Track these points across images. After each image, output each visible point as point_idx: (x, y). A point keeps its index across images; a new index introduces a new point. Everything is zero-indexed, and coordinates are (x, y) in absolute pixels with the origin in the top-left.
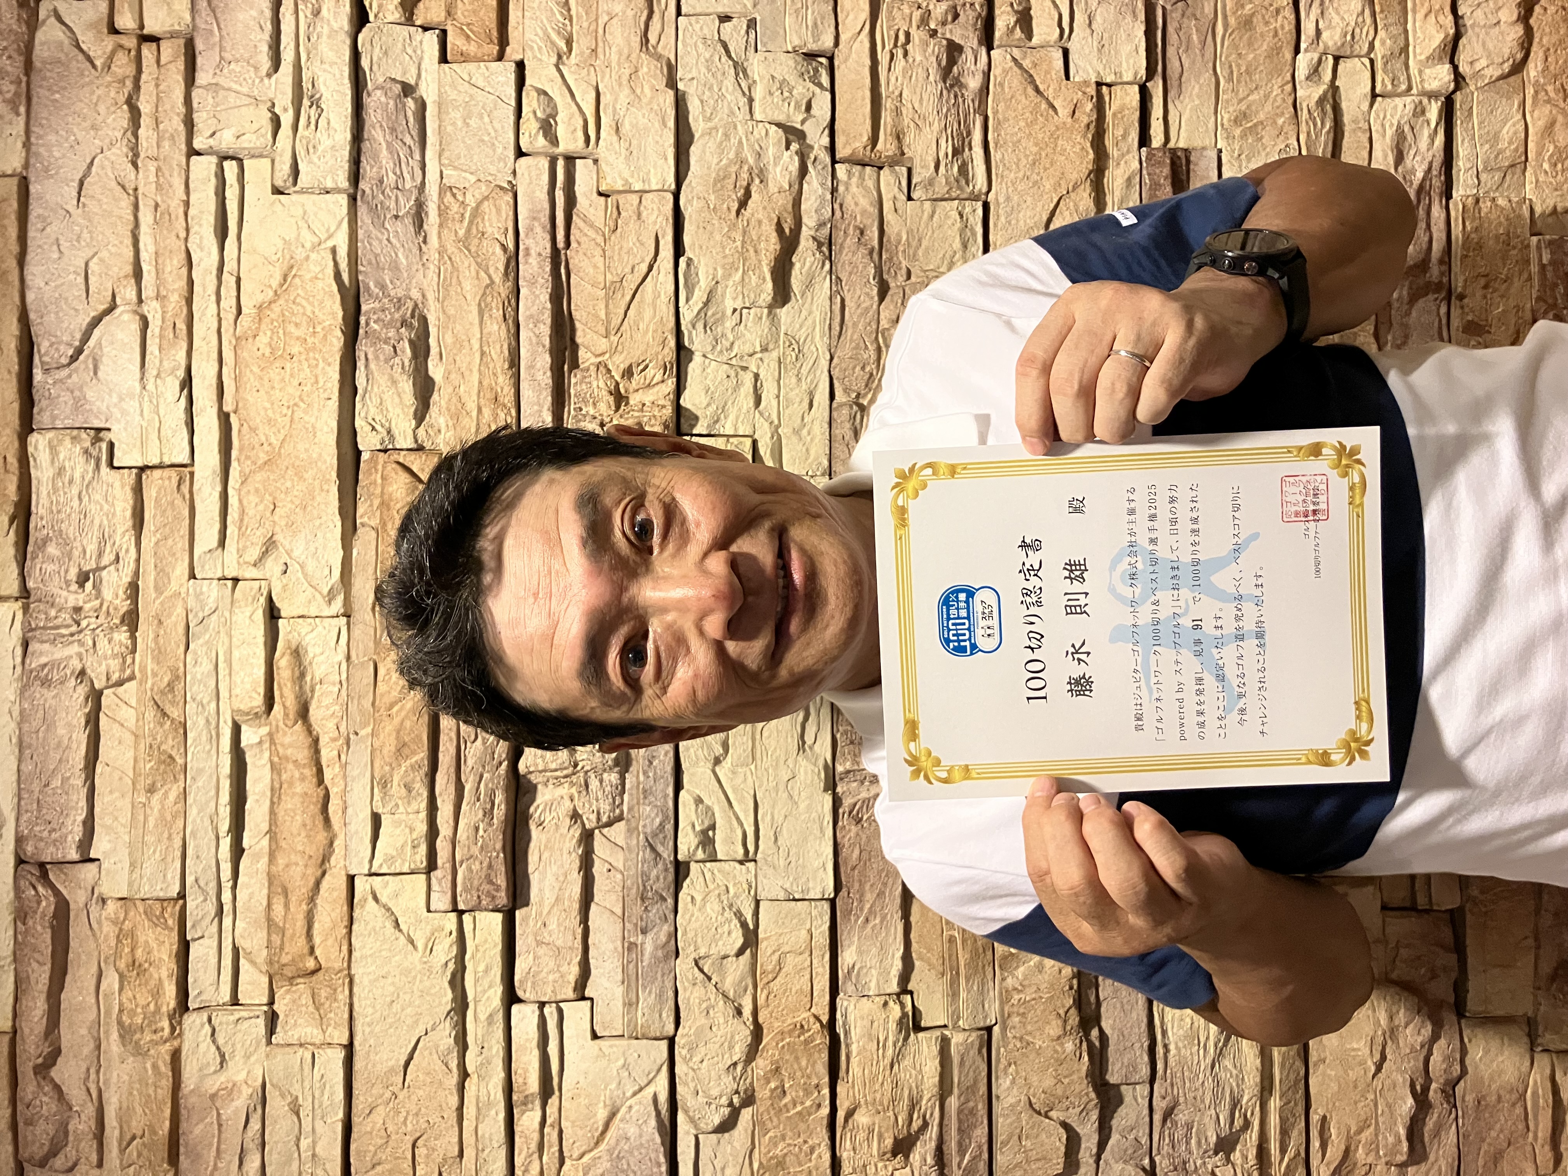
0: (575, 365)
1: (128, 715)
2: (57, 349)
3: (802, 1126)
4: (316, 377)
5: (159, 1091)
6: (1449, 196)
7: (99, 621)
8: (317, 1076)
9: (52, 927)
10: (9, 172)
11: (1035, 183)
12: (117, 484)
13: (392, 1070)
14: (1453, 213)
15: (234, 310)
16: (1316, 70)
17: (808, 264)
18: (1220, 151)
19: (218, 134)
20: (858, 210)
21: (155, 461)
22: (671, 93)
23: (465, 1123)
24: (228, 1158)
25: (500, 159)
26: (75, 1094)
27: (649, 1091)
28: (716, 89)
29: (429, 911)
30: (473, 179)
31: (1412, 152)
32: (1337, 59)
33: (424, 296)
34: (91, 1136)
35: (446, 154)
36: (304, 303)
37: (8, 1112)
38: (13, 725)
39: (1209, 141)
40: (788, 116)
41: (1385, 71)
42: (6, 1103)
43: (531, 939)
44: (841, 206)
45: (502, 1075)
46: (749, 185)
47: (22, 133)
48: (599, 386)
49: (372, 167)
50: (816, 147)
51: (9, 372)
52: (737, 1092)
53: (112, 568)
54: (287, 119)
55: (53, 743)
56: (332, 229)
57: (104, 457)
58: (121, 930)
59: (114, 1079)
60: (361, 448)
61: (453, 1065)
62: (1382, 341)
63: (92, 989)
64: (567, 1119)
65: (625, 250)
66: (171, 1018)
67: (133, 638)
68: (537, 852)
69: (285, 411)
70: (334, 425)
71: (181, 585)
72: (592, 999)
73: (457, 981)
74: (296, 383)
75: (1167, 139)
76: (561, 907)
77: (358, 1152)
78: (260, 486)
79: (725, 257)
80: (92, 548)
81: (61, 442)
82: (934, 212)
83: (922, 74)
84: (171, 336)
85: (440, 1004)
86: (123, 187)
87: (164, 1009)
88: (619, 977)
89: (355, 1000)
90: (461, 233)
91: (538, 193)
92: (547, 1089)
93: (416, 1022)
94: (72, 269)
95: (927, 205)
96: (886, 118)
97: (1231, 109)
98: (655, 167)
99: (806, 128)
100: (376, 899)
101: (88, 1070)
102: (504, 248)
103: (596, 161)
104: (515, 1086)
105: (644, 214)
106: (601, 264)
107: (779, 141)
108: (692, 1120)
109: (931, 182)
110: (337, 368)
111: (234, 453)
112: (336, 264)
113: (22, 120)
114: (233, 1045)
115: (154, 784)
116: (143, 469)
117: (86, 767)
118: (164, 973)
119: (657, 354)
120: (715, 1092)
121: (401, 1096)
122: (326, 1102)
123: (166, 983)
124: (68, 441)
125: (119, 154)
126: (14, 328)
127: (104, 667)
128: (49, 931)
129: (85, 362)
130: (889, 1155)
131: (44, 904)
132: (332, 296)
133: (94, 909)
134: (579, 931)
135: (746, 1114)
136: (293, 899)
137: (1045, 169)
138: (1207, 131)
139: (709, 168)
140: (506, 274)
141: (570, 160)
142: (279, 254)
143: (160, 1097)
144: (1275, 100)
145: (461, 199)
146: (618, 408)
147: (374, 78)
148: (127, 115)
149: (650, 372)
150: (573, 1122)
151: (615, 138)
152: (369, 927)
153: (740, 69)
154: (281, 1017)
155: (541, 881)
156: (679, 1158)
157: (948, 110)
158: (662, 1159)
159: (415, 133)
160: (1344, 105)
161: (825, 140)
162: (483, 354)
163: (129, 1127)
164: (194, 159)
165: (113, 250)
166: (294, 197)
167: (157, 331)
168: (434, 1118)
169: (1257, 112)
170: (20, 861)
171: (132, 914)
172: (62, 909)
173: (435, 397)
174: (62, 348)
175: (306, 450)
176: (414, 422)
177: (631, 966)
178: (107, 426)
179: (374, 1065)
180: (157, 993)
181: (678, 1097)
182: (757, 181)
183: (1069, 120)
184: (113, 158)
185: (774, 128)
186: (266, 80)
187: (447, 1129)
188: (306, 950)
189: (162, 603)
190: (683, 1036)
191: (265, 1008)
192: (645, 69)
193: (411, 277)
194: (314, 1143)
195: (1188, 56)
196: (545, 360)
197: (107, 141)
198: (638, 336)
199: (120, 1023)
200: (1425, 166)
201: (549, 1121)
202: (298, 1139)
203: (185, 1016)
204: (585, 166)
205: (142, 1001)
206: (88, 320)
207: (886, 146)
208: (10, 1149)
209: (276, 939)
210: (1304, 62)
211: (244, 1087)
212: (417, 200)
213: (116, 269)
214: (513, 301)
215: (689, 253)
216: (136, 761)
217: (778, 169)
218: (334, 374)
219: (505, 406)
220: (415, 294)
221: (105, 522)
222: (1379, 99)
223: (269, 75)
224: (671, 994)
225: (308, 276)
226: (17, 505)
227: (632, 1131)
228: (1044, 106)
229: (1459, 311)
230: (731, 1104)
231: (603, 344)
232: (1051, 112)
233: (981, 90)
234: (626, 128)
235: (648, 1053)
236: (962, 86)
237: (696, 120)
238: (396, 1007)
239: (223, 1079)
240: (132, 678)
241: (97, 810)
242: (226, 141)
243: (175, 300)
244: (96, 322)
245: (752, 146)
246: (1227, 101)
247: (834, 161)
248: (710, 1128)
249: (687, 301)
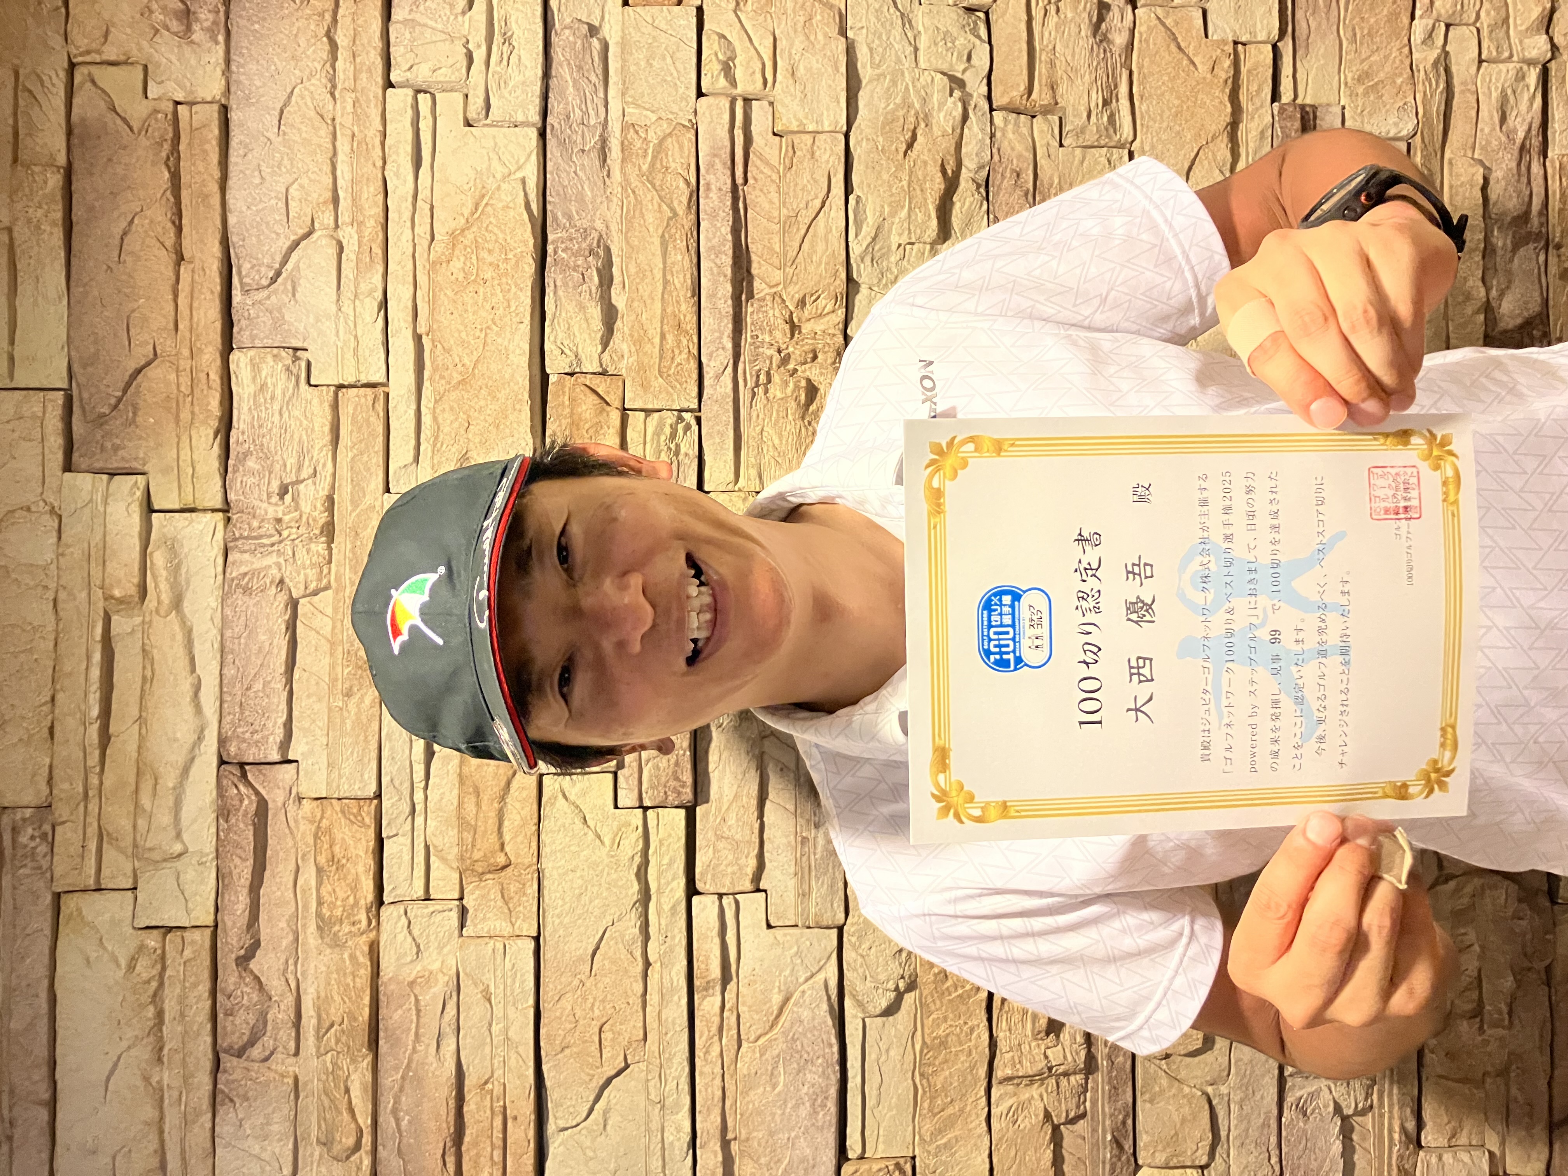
0: (750, 296)
1: (325, 625)
2: (258, 271)
3: (963, 1008)
4: (508, 301)
5: (358, 980)
6: (1545, 156)
7: (300, 531)
8: (508, 965)
9: (254, 824)
10: (209, 99)
11: (1178, 133)
12: (315, 401)
13: (580, 959)
14: (1550, 171)
15: (429, 238)
16: (1430, 35)
17: (967, 204)
18: (1344, 108)
19: (415, 68)
20: (1014, 154)
21: (351, 380)
22: (844, 40)
23: (648, 1009)
24: (427, 1041)
25: (682, 99)
26: (275, 985)
27: (820, 977)
28: (884, 38)
29: (616, 807)
30: (654, 117)
31: (1514, 114)
32: (1448, 26)
33: (607, 227)
34: (290, 1024)
35: (631, 92)
36: (496, 230)
37: (209, 1002)
38: (215, 631)
39: (1333, 99)
40: (951, 65)
41: (1490, 39)
42: (206, 994)
43: (710, 834)
44: (999, 150)
45: (685, 963)
46: (915, 128)
47: (221, 61)
48: (775, 315)
49: (559, 103)
50: (975, 95)
51: (212, 292)
52: (903, 977)
53: (310, 481)
54: (479, 55)
55: (255, 648)
56: (522, 161)
57: (303, 375)
58: (319, 827)
59: (312, 971)
60: (548, 371)
61: (638, 953)
62: (1488, 284)
63: (290, 884)
64: (744, 1004)
65: (799, 187)
66: (368, 911)
67: (330, 549)
68: (717, 751)
69: (478, 334)
70: (527, 347)
71: (376, 499)
72: (765, 891)
73: (642, 874)
74: (488, 307)
75: (1296, 97)
76: (739, 804)
77: (548, 1036)
78: (456, 406)
79: (891, 196)
80: (291, 461)
81: (263, 360)
82: (1084, 158)
83: (1074, 29)
84: (368, 259)
85: (627, 895)
86: (322, 117)
87: (362, 902)
88: (792, 870)
89: (546, 892)
90: (645, 168)
91: (719, 131)
92: (726, 978)
93: (604, 913)
94: (273, 194)
95: (1078, 151)
96: (1041, 69)
97: (1354, 69)
98: (828, 110)
99: (967, 77)
100: (564, 796)
101: (287, 962)
102: (688, 183)
103: (771, 104)
104: (696, 972)
105: (817, 154)
106: (776, 201)
107: (944, 87)
108: (860, 1004)
109: (1083, 130)
110: (529, 293)
111: (427, 374)
112: (526, 195)
113: (220, 49)
114: (428, 936)
115: (351, 687)
116: (340, 387)
117: (286, 672)
118: (361, 869)
119: (829, 284)
120: (882, 977)
121: (588, 984)
122: (517, 991)
123: (363, 879)
124: (269, 359)
125: (318, 86)
126: (216, 249)
127: (302, 576)
128: (251, 828)
129: (284, 284)
130: (1043, 1034)
131: (246, 802)
132: (523, 225)
133: (292, 808)
134: (757, 825)
135: (909, 998)
136: (485, 798)
137: (1187, 121)
138: (1331, 89)
139: (877, 112)
140: (689, 207)
141: (747, 101)
142: (471, 184)
143: (358, 985)
144: (1394, 62)
145: (643, 135)
146: (792, 335)
147: (559, 20)
148: (327, 47)
149: (822, 302)
150: (750, 1007)
151: (791, 81)
152: (559, 823)
153: (906, 19)
154: (471, 911)
155: (721, 779)
156: (847, 1041)
157: (1098, 63)
158: (834, 1041)
159: (599, 71)
160: (1454, 69)
161: (984, 89)
162: (666, 283)
163: (328, 1014)
164: (390, 91)
165: (313, 176)
166: (486, 129)
167: (353, 257)
168: (620, 1004)
169: (1378, 72)
170: (222, 762)
171: (329, 812)
172: (263, 806)
173: (619, 323)
174: (263, 269)
175: (499, 371)
176: (600, 348)
177: (804, 859)
178: (305, 345)
179: (563, 955)
180: (355, 888)
181: (846, 983)
182: (923, 125)
183: (1209, 76)
184: (312, 88)
185: (939, 76)
186: (460, 18)
187: (632, 1014)
188: (497, 847)
189: (358, 515)
190: (853, 924)
191: (457, 903)
192: (819, 17)
193: (595, 209)
194: (506, 1030)
195: (1314, 19)
196: (728, 289)
197: (307, 72)
198: (812, 268)
199: (319, 915)
200: (1525, 127)
201: (727, 1006)
202: (490, 1025)
203: (383, 909)
204: (761, 107)
205: (341, 895)
206: (288, 243)
207: (1042, 96)
208: (209, 1040)
209: (468, 837)
210: (1420, 27)
211: (440, 975)
212: (601, 136)
213: (315, 195)
214: (695, 233)
215: (857, 191)
216: (333, 666)
217: (942, 115)
218: (525, 299)
219: (687, 333)
220: (599, 225)
221: (305, 437)
222: (1485, 64)
223: (464, 13)
224: (841, 885)
225: (500, 205)
226: (221, 419)
227: (806, 1014)
228: (1185, 62)
229: (1556, 260)
230: (897, 989)
231: (778, 276)
232: (1192, 68)
233: (1127, 47)
234: (801, 71)
235: (819, 941)
236: (1109, 42)
237: (864, 67)
238: (585, 899)
239: (419, 968)
240: (327, 588)
241: (295, 713)
242: (422, 74)
243: (372, 226)
244: (296, 244)
245: (917, 92)
246: (1351, 61)
247: (991, 110)
248: (878, 1011)
249: (856, 236)
